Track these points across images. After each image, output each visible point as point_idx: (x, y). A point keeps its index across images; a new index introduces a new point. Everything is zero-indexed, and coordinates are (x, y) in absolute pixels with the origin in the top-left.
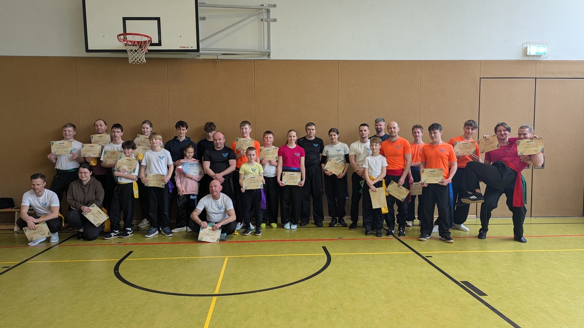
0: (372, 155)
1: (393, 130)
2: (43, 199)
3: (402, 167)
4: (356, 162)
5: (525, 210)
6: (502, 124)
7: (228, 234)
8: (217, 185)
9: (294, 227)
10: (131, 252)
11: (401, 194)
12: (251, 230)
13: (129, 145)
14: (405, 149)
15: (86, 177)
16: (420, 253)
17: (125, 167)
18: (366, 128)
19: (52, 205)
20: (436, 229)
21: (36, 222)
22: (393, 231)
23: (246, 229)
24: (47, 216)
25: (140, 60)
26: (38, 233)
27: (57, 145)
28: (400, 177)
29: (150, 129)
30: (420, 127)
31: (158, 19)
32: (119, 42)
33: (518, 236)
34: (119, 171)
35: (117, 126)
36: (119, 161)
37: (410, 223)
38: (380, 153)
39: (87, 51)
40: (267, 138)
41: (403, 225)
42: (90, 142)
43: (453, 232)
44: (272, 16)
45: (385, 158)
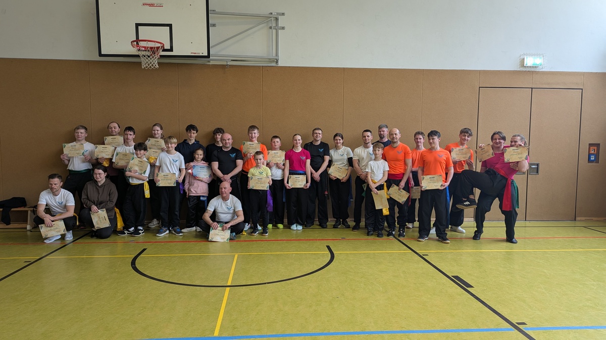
0: (375, 160)
1: (394, 136)
2: (59, 198)
3: (402, 171)
4: (359, 166)
5: (517, 214)
6: (499, 133)
7: (236, 234)
8: (226, 186)
9: (300, 228)
10: (144, 250)
11: (401, 196)
12: (258, 230)
13: (140, 147)
14: (406, 154)
15: (101, 178)
16: (417, 252)
17: (137, 168)
18: (369, 134)
19: (68, 204)
20: (433, 231)
21: (52, 220)
22: (393, 232)
23: (254, 229)
24: (63, 214)
25: (152, 65)
26: (54, 230)
27: (69, 147)
28: (401, 181)
29: (160, 132)
30: (422, 134)
31: (170, 26)
32: (131, 47)
33: (510, 238)
34: (130, 171)
35: (130, 129)
36: (131, 161)
37: (410, 225)
38: (382, 158)
39: (101, 55)
40: (275, 142)
41: (403, 226)
42: (104, 144)
43: (449, 234)
44: (280, 24)
45: (386, 163)
